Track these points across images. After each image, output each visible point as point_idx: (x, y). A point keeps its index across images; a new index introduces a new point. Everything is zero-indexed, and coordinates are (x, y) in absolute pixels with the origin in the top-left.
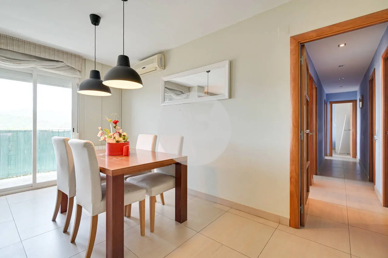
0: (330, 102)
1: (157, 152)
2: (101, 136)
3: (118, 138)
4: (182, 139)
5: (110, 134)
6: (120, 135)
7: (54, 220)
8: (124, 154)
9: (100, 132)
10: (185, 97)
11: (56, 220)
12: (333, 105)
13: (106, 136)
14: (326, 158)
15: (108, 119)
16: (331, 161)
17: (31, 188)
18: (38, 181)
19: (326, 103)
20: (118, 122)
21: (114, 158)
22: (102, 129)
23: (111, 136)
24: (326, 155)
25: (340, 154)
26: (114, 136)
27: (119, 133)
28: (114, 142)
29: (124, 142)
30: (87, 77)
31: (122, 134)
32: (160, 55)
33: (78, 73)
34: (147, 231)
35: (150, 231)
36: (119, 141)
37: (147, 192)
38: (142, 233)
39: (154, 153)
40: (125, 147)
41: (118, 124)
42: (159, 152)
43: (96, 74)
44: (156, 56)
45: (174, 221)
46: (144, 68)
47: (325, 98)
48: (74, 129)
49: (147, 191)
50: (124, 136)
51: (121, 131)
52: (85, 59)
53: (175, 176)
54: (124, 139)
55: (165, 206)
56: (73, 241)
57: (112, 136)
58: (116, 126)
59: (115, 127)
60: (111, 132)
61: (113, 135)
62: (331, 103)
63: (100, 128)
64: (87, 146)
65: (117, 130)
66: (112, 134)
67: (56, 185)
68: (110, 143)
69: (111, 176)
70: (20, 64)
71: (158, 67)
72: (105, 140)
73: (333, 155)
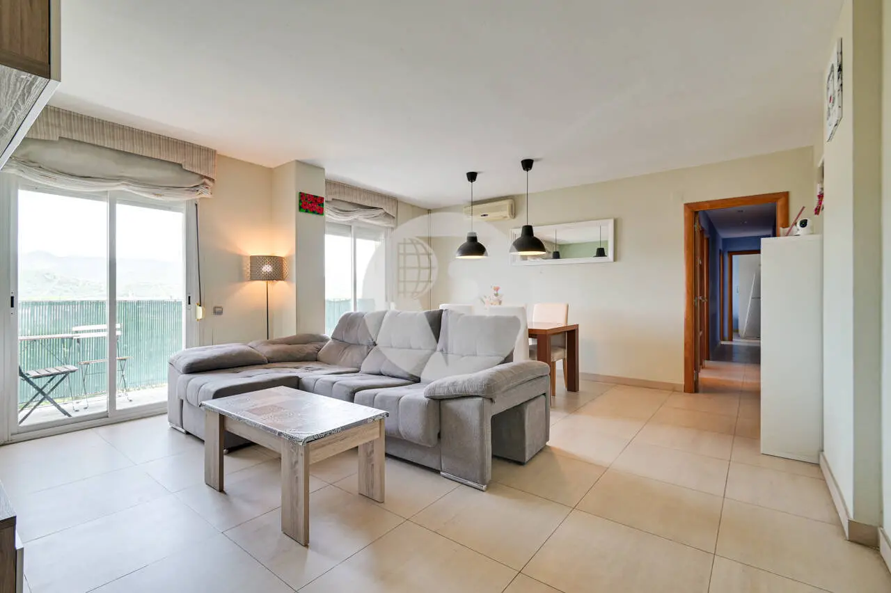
0: (729, 252)
12: (734, 257)
14: (723, 343)
16: (731, 347)
19: (722, 253)
24: (724, 340)
25: (746, 338)
27: (499, 300)
32: (511, 201)
33: (392, 221)
46: (485, 215)
47: (720, 246)
59: (496, 295)
62: (731, 253)
71: (508, 216)
73: (734, 340)
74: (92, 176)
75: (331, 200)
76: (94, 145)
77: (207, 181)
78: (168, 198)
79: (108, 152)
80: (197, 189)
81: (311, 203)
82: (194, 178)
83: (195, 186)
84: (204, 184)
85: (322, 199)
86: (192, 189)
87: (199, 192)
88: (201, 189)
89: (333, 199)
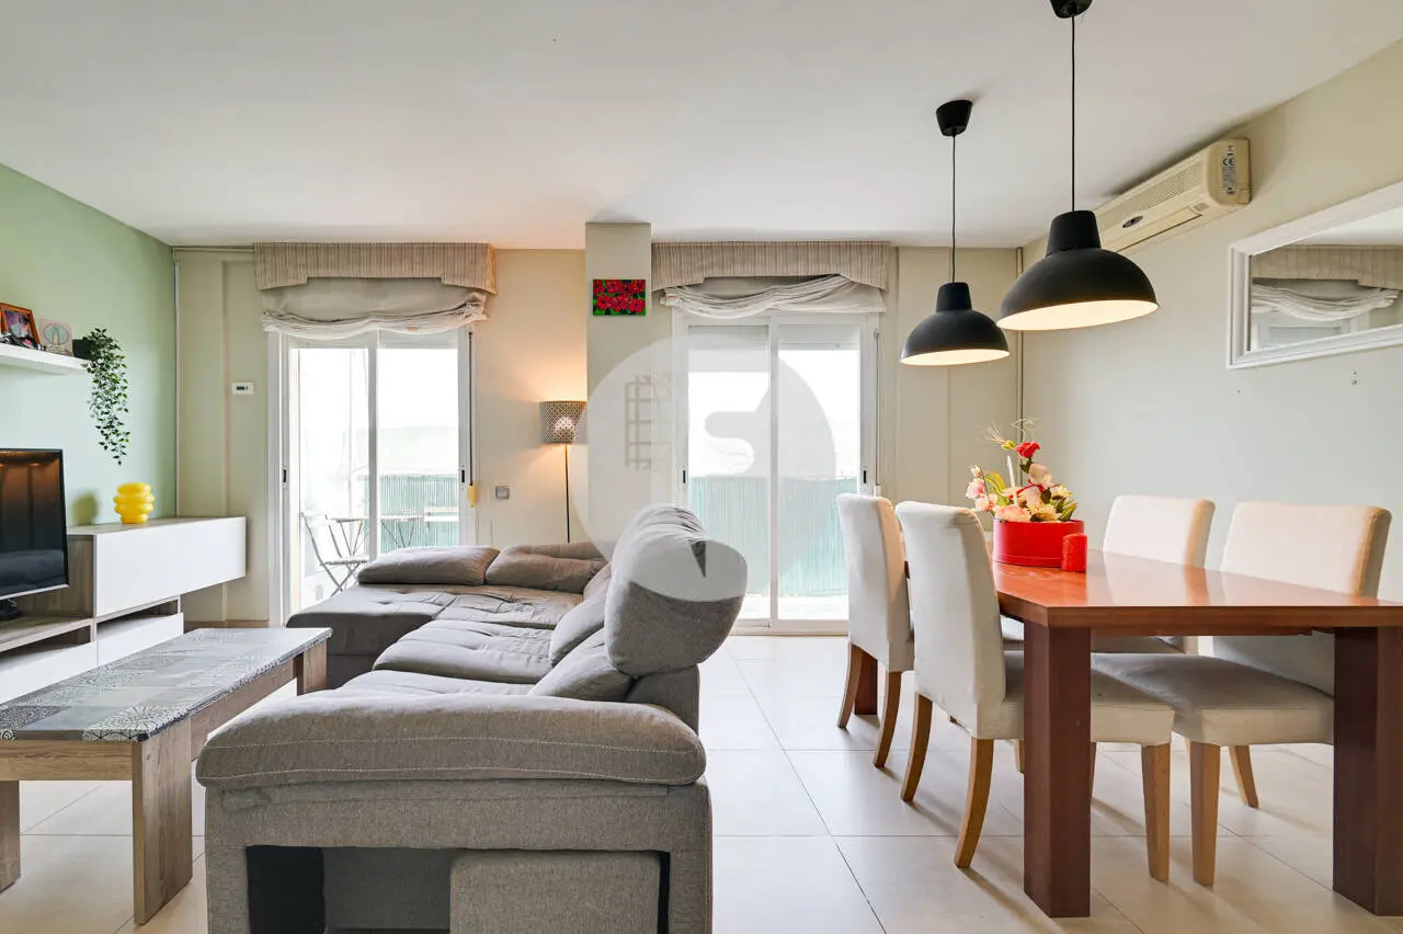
1: (1218, 574)
2: (979, 497)
3: (1035, 505)
4: (1381, 522)
5: (1007, 492)
6: (1046, 495)
7: (843, 725)
8: (1064, 564)
9: (976, 483)
10: (1384, 304)
11: (847, 727)
13: (994, 497)
15: (999, 439)
17: (766, 629)
18: (782, 615)
20: (1038, 447)
21: (1032, 574)
22: (981, 475)
23: (1012, 496)
26: (1022, 499)
27: (1040, 487)
28: (1026, 518)
29: (1059, 522)
30: (924, 308)
31: (1054, 492)
32: (1223, 145)
33: (877, 297)
34: (1179, 873)
35: (1192, 878)
36: (1041, 516)
37: (1180, 722)
38: (1158, 870)
39: (1196, 574)
40: (1072, 540)
41: (1036, 455)
42: (1229, 575)
43: (956, 296)
44: (1202, 157)
45: (1330, 894)
46: (1133, 221)
48: (865, 472)
49: (1178, 719)
50: (1057, 498)
51: (1047, 482)
52: (897, 249)
53: (1332, 693)
54: (1059, 510)
55: (1260, 816)
56: (908, 797)
57: (1015, 499)
58: (1029, 463)
59: (1026, 468)
60: (1010, 486)
61: (1019, 492)
63: (975, 470)
64: (960, 522)
65: (1034, 476)
66: (1013, 490)
67: (847, 635)
68: (1012, 520)
69: (1046, 624)
70: (746, 306)
71: (1208, 200)
72: (989, 510)
74: (341, 318)
75: (701, 281)
76: (343, 278)
77: (477, 295)
78: (427, 330)
79: (359, 284)
80: (462, 309)
81: (616, 296)
82: (456, 293)
83: (461, 307)
84: (475, 300)
85: (641, 284)
86: (457, 311)
87: (465, 315)
88: (470, 309)
89: (706, 279)
